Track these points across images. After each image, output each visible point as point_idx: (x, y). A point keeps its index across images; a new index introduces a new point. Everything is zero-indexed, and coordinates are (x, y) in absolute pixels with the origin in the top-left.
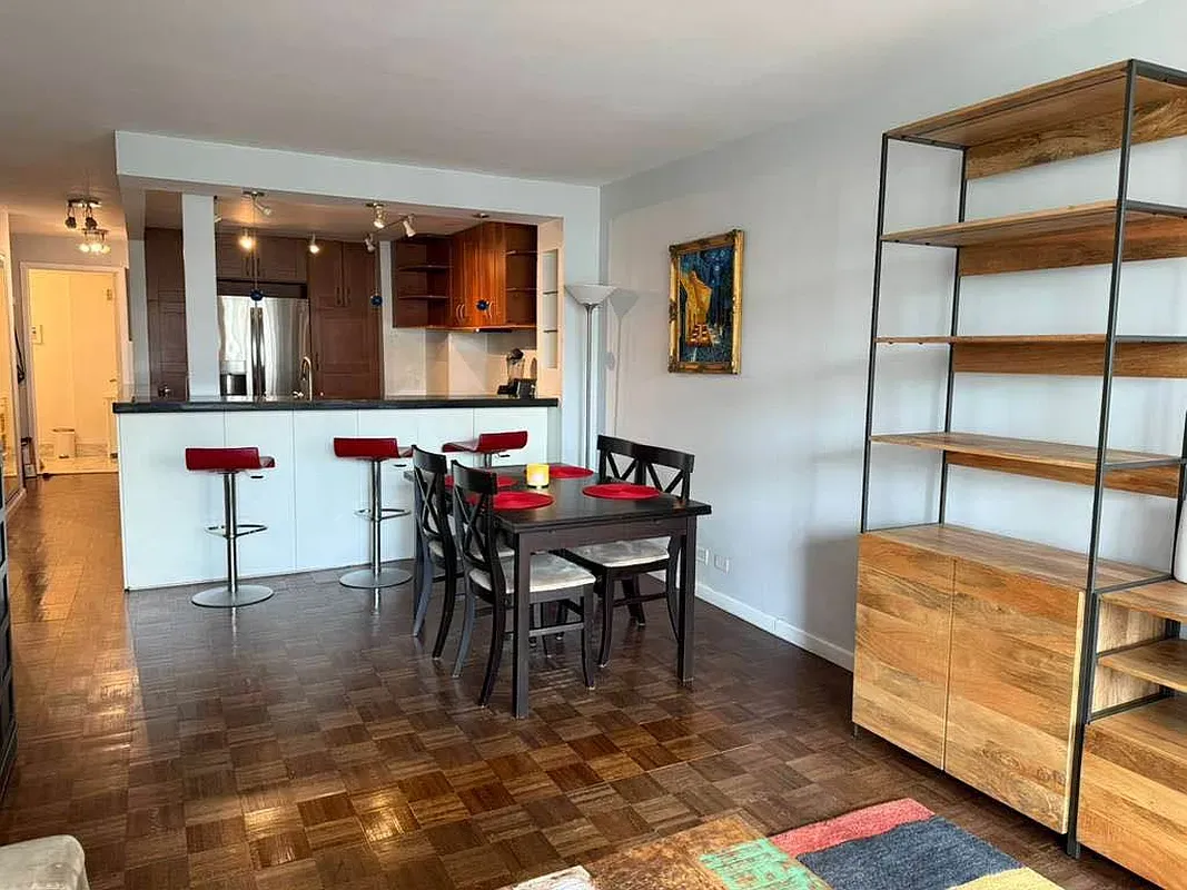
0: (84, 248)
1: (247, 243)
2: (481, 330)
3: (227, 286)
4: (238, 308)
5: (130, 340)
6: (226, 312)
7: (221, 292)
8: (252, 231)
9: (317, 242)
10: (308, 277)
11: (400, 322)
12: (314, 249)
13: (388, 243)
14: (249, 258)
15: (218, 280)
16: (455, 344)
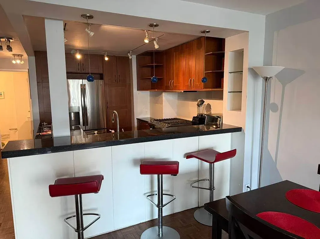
0: (14, 62)
1: (78, 56)
2: (184, 91)
3: (71, 75)
4: (75, 84)
5: (31, 99)
6: (70, 86)
7: (68, 78)
8: (81, 51)
9: (108, 56)
10: (103, 71)
11: (140, 88)
12: (106, 59)
13: (135, 56)
14: (79, 63)
15: (67, 73)
16: (166, 97)
